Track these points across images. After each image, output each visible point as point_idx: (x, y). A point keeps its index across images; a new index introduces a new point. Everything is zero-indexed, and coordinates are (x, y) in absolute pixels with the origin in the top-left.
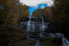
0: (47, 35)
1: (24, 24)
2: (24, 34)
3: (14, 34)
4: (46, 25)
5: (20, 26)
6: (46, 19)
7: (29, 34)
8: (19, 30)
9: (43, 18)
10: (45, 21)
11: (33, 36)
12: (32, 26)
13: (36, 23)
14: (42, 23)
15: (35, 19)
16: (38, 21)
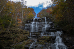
0: (47, 34)
1: (28, 25)
2: (27, 35)
3: (17, 36)
4: (48, 25)
5: (24, 27)
6: (49, 18)
7: (31, 34)
8: (22, 32)
9: (47, 18)
10: (48, 20)
11: (35, 36)
12: (35, 27)
13: (40, 23)
14: (45, 23)
15: (38, 19)
16: (41, 22)
